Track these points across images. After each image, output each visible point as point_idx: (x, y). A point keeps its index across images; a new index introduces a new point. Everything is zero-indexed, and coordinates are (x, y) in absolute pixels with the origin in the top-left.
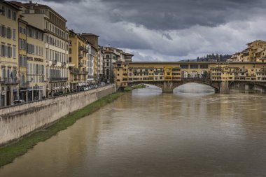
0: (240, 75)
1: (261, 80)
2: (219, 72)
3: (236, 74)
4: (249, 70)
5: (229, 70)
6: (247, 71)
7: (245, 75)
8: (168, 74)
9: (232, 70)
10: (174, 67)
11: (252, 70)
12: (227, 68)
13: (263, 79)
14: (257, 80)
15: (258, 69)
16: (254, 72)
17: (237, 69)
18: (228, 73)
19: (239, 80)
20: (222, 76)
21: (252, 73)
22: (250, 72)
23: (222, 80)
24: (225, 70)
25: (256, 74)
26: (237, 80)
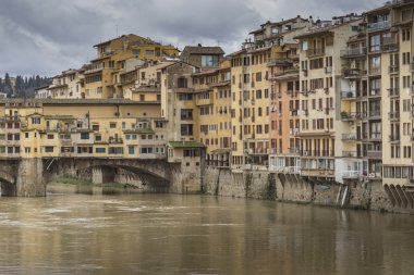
0: (76, 139)
1: (137, 155)
2: (14, 131)
3: (66, 135)
4: (104, 125)
5: (42, 125)
6: (96, 127)
7: (91, 140)
9: (53, 124)
11: (113, 125)
12: (36, 120)
13: (144, 150)
14: (127, 155)
15: (130, 122)
16: (118, 131)
17: (68, 120)
18: (42, 133)
19: (75, 154)
20: (24, 142)
21: (113, 132)
22: (106, 131)
23: (23, 154)
24: (31, 126)
25: (123, 136)
26: (68, 154)
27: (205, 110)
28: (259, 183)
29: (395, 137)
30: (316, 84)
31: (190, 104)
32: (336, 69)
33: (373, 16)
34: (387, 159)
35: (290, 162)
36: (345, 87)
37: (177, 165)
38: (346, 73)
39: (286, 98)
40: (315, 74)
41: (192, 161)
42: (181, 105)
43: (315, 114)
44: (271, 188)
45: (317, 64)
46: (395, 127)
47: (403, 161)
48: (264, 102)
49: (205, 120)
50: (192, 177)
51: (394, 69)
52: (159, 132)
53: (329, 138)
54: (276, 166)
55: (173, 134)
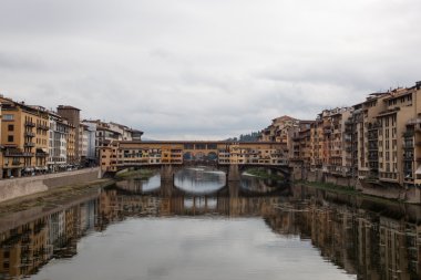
0: (252, 157)
1: (276, 163)
2: (227, 154)
3: (247, 156)
4: (263, 151)
5: (238, 152)
6: (260, 153)
7: (258, 157)
8: (166, 156)
9: (243, 151)
10: (174, 147)
11: (267, 152)
12: (236, 149)
13: (279, 162)
14: (271, 163)
15: (273, 151)
16: (268, 154)
17: (249, 150)
18: (238, 155)
20: (231, 158)
21: (267, 154)
22: (264, 154)
23: (231, 163)
24: (234, 152)
25: (271, 156)
26: (248, 163)
27: (304, 146)
28: (320, 177)
29: (362, 159)
30: (336, 135)
31: (298, 144)
32: (343, 129)
34: (360, 168)
35: (329, 168)
36: (346, 137)
37: (291, 169)
38: (347, 131)
39: (327, 142)
40: (336, 131)
41: (298, 166)
42: (294, 144)
43: (336, 148)
44: (323, 179)
45: (336, 127)
46: (362, 154)
47: (366, 169)
48: (321, 143)
49: (304, 150)
50: (298, 173)
51: (362, 129)
52: (285, 154)
53: (340, 158)
54: (325, 169)
55: (291, 155)
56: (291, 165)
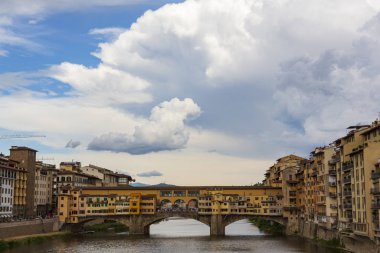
0: (237, 206)
1: (268, 213)
2: (209, 201)
3: (232, 203)
4: (252, 199)
5: (221, 199)
6: (249, 200)
7: (245, 206)
8: (134, 204)
9: (228, 198)
10: (144, 193)
11: (257, 199)
13: (271, 211)
14: (262, 213)
15: (265, 198)
16: (259, 201)
17: (235, 196)
18: (221, 203)
19: (238, 213)
20: (212, 207)
21: (257, 202)
22: (253, 201)
23: (213, 213)
24: (216, 199)
25: (261, 204)
26: (234, 213)
27: (300, 191)
30: (321, 178)
31: (294, 188)
33: (338, 142)
35: (318, 219)
36: (330, 180)
37: (286, 219)
38: (330, 171)
40: (321, 173)
41: (294, 217)
42: (289, 189)
46: (341, 201)
49: (301, 196)
50: (294, 225)
51: (340, 170)
52: (279, 202)
53: (323, 206)
55: (286, 203)
56: (286, 214)
